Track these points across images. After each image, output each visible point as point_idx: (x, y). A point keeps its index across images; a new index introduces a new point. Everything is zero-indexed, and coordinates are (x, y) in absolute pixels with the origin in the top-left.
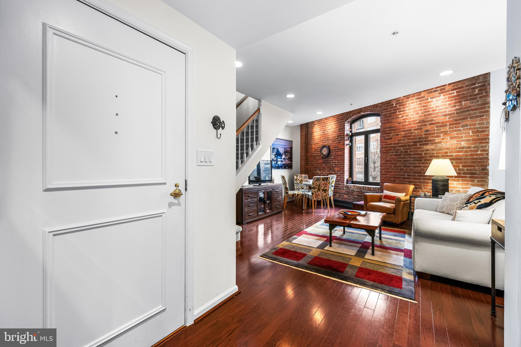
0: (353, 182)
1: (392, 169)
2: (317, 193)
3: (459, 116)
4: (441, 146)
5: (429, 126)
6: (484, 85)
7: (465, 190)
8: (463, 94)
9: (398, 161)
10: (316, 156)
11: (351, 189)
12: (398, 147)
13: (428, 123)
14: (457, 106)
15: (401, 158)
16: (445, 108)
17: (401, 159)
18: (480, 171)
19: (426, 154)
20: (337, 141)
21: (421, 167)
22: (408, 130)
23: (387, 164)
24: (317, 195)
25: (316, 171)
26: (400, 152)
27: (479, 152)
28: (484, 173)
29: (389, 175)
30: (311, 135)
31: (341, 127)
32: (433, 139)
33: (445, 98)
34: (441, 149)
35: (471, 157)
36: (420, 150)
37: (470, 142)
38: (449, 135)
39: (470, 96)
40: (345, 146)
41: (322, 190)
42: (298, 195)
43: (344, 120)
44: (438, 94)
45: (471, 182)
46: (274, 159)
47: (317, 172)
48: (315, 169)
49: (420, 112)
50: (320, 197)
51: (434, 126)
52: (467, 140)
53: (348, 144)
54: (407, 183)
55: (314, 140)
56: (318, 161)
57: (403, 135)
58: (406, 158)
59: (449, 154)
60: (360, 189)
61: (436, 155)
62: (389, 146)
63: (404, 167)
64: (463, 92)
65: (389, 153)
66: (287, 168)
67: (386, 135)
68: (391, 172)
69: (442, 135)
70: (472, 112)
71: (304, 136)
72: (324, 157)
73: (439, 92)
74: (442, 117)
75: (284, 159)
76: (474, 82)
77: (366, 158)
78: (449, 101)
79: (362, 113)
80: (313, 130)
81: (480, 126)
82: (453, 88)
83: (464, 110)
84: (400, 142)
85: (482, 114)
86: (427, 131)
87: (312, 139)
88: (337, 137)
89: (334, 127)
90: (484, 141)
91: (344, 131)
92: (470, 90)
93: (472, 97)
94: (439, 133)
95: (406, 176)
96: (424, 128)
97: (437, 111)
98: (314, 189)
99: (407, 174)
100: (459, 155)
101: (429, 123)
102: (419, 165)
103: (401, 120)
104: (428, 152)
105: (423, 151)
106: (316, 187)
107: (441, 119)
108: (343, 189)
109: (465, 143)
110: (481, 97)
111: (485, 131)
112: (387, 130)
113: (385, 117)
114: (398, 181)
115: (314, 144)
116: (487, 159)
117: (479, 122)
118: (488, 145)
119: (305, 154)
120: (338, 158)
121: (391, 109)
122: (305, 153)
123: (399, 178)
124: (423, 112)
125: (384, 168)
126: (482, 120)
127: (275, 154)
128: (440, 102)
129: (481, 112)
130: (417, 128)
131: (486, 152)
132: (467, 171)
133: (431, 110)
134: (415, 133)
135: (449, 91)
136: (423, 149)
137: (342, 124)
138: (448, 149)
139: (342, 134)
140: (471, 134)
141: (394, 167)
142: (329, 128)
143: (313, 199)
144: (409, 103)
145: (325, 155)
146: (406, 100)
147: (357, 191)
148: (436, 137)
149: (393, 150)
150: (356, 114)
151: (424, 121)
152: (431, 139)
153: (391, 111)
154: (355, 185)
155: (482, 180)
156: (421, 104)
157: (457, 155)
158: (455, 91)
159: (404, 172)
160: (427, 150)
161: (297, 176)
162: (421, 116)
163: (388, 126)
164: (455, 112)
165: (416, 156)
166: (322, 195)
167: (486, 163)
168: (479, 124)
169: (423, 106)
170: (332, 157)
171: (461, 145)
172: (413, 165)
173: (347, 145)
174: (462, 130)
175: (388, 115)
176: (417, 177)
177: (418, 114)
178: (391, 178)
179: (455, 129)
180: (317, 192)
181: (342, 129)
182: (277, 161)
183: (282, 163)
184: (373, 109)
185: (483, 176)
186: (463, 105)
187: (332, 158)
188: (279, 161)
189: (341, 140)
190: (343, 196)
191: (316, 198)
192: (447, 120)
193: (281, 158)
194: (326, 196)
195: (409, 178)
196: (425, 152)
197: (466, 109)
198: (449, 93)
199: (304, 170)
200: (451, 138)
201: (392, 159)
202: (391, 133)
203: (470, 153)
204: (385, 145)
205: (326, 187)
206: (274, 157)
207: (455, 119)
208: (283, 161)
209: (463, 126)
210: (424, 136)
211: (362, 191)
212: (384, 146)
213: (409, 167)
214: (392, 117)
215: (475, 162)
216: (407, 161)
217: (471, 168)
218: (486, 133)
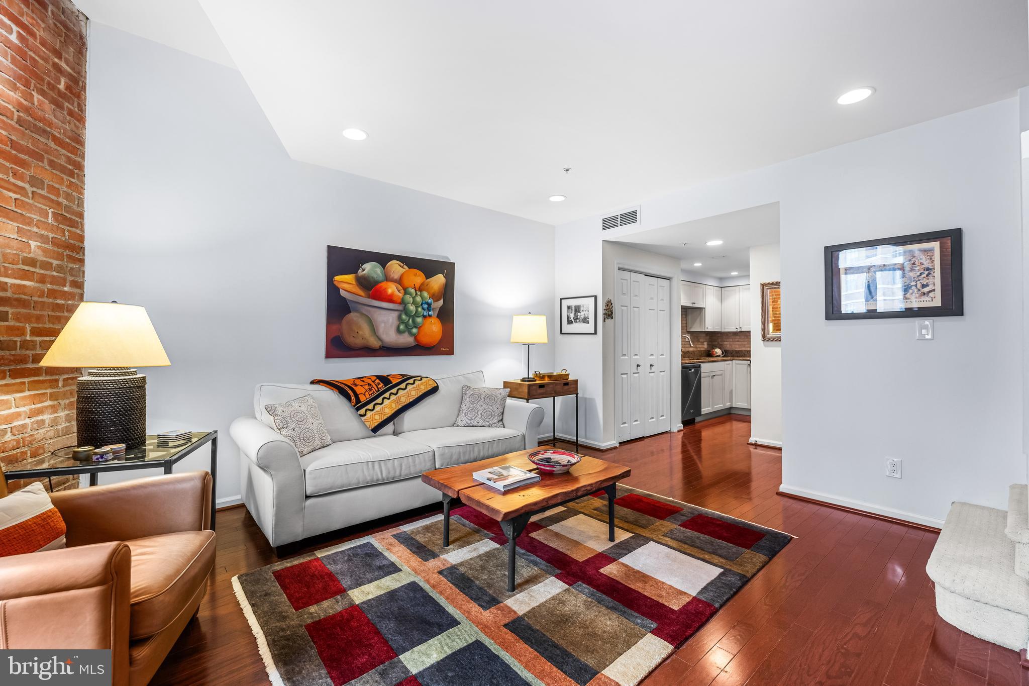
3: (23, 133)
27: (67, 288)
37: (48, 247)
52: (43, 239)
70: (53, 145)
93: (53, 94)
111: (76, 224)
117: (65, 189)
126: (71, 184)
129: (68, 160)
140: (51, 220)
164: (15, 113)
168: (67, 196)
171: (29, 253)
174: (30, 195)
179: (14, 181)
207: (14, 138)
209: (33, 181)
218: (78, 231)
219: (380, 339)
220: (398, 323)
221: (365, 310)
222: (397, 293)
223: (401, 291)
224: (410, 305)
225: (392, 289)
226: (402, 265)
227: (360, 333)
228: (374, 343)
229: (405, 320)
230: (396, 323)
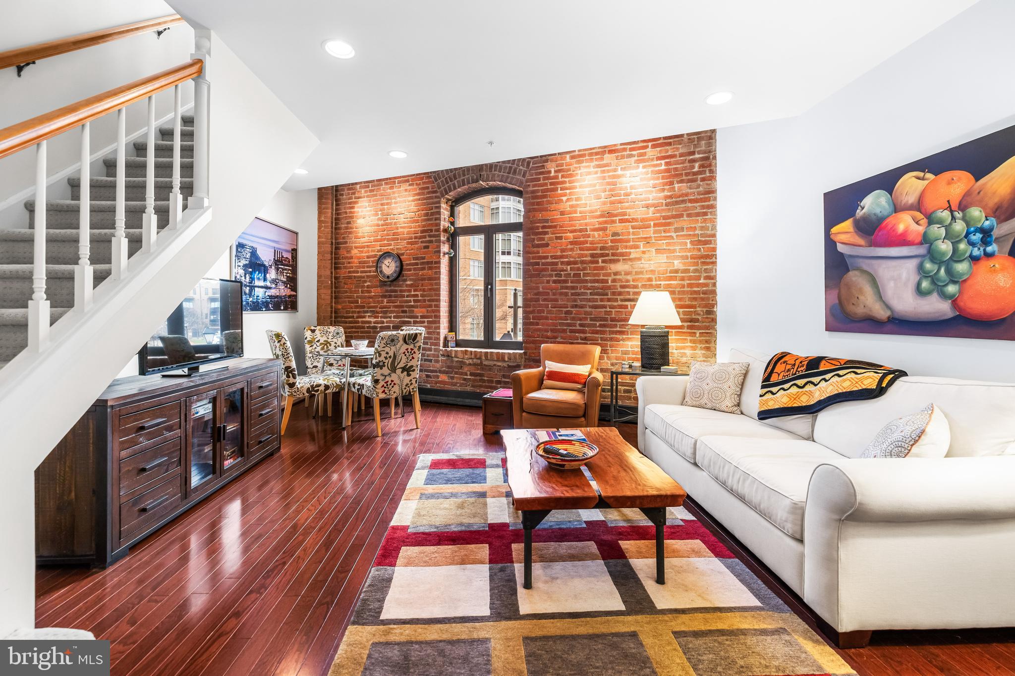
0: (458, 344)
1: (549, 312)
2: (388, 379)
3: (669, 209)
4: (642, 265)
5: (620, 224)
6: (707, 158)
7: (681, 351)
8: (676, 169)
9: (561, 294)
10: (363, 277)
11: (456, 359)
12: (561, 265)
13: (617, 218)
14: (666, 191)
15: (567, 288)
16: (647, 192)
17: (566, 291)
18: (703, 315)
19: (614, 281)
20: (422, 242)
21: (606, 308)
22: (581, 231)
23: (539, 301)
24: (387, 385)
25: (364, 317)
26: (566, 275)
27: (702, 281)
28: (710, 320)
29: (543, 325)
30: (349, 223)
31: (432, 211)
32: (626, 252)
33: (647, 173)
34: (641, 273)
35: (689, 289)
36: (603, 272)
37: (687, 261)
38: (653, 245)
39: (687, 174)
40: (441, 257)
41: (401, 370)
42: (327, 387)
43: (438, 194)
44: (635, 163)
45: (690, 336)
46: (243, 278)
47: (367, 319)
48: (359, 312)
49: (603, 194)
50: (396, 389)
51: (628, 226)
52: (683, 258)
53: (447, 253)
54: (579, 341)
55: (356, 237)
56: (370, 292)
57: (571, 240)
58: (576, 288)
59: (654, 283)
60: (480, 358)
61: (632, 283)
62: (543, 261)
63: (572, 307)
64: (675, 166)
65: (543, 276)
66: (282, 308)
67: (536, 237)
68: (547, 318)
69: (641, 244)
70: (690, 205)
71: (330, 224)
72: (386, 282)
73: (636, 158)
74: (641, 209)
75: (274, 281)
76: (692, 150)
77: (489, 287)
78: (654, 179)
79: (483, 181)
80: (356, 210)
81: (703, 232)
82: (659, 155)
83: (678, 199)
84: (564, 254)
85: (704, 210)
86: (615, 234)
87: (350, 233)
88: (419, 234)
89: (413, 207)
90: (708, 260)
91: (439, 219)
92: (687, 164)
93: (689, 177)
94: (637, 240)
95: (578, 328)
96: (611, 229)
97: (633, 196)
98: (381, 369)
99: (579, 322)
100: (671, 284)
101: (619, 220)
102: (602, 303)
103: (566, 206)
104: (618, 277)
105: (609, 275)
106: (387, 361)
107: (639, 213)
108: (437, 361)
109: (680, 262)
110: (703, 180)
111: (709, 242)
112: (539, 226)
113: (534, 198)
114: (562, 338)
115: (356, 247)
116: (714, 292)
117: (701, 225)
118: (715, 267)
119: (332, 273)
120: (422, 286)
121: (547, 181)
122: (332, 269)
123: (564, 331)
124: (609, 195)
125: (531, 309)
126: (705, 220)
127: (245, 266)
128: (638, 179)
129: (703, 207)
130: (597, 226)
131: (712, 281)
132: (684, 315)
133: (622, 192)
134: (594, 236)
135: (652, 160)
136: (609, 271)
137: (433, 203)
138: (653, 272)
139: (434, 228)
140: (689, 246)
141: (554, 308)
142: (399, 210)
143: (378, 396)
144: (581, 173)
145: (388, 277)
146: (575, 165)
147: (470, 364)
148: (632, 248)
149: (552, 271)
150: (469, 183)
151: (610, 215)
152: (624, 250)
153: (546, 184)
154: (466, 351)
155: (707, 331)
156: (604, 178)
157: (668, 284)
158: (663, 162)
159: (573, 319)
160: (616, 274)
161: (313, 331)
162: (604, 203)
163: (539, 216)
164: (664, 202)
165: (597, 284)
166: (402, 381)
167: (713, 300)
168: (702, 228)
169: (609, 184)
170: (408, 283)
171: (674, 267)
172: (591, 304)
173: (444, 254)
174: (675, 237)
175: (540, 194)
176: (598, 329)
177: (599, 198)
178: (547, 331)
179: (663, 234)
180: (389, 374)
181: (432, 214)
182: (252, 288)
183: (267, 294)
184: (508, 177)
185: (708, 324)
186: (676, 189)
187: (407, 285)
188: (258, 287)
189: (431, 242)
190: (438, 377)
191: (386, 393)
192: (651, 215)
193: (265, 280)
194: (411, 384)
195: (584, 332)
196: (613, 277)
197: (681, 199)
198: (652, 163)
199: (329, 314)
200: (658, 251)
201: (548, 291)
202: (546, 233)
203: (688, 282)
204: (534, 258)
205: (411, 360)
206: (242, 272)
207: (664, 214)
208: (270, 288)
209: (677, 230)
210: (610, 244)
211: (484, 363)
212: (531, 261)
213: (582, 307)
214: (549, 199)
215: (695, 299)
216: (579, 294)
217: (690, 310)
218: (711, 246)
219: (888, 307)
220: (917, 278)
221: (865, 265)
222: (914, 227)
223: (921, 222)
224: (940, 242)
225: (905, 223)
226: (921, 174)
227: (861, 297)
228: (882, 313)
229: (930, 272)
230: (914, 278)
